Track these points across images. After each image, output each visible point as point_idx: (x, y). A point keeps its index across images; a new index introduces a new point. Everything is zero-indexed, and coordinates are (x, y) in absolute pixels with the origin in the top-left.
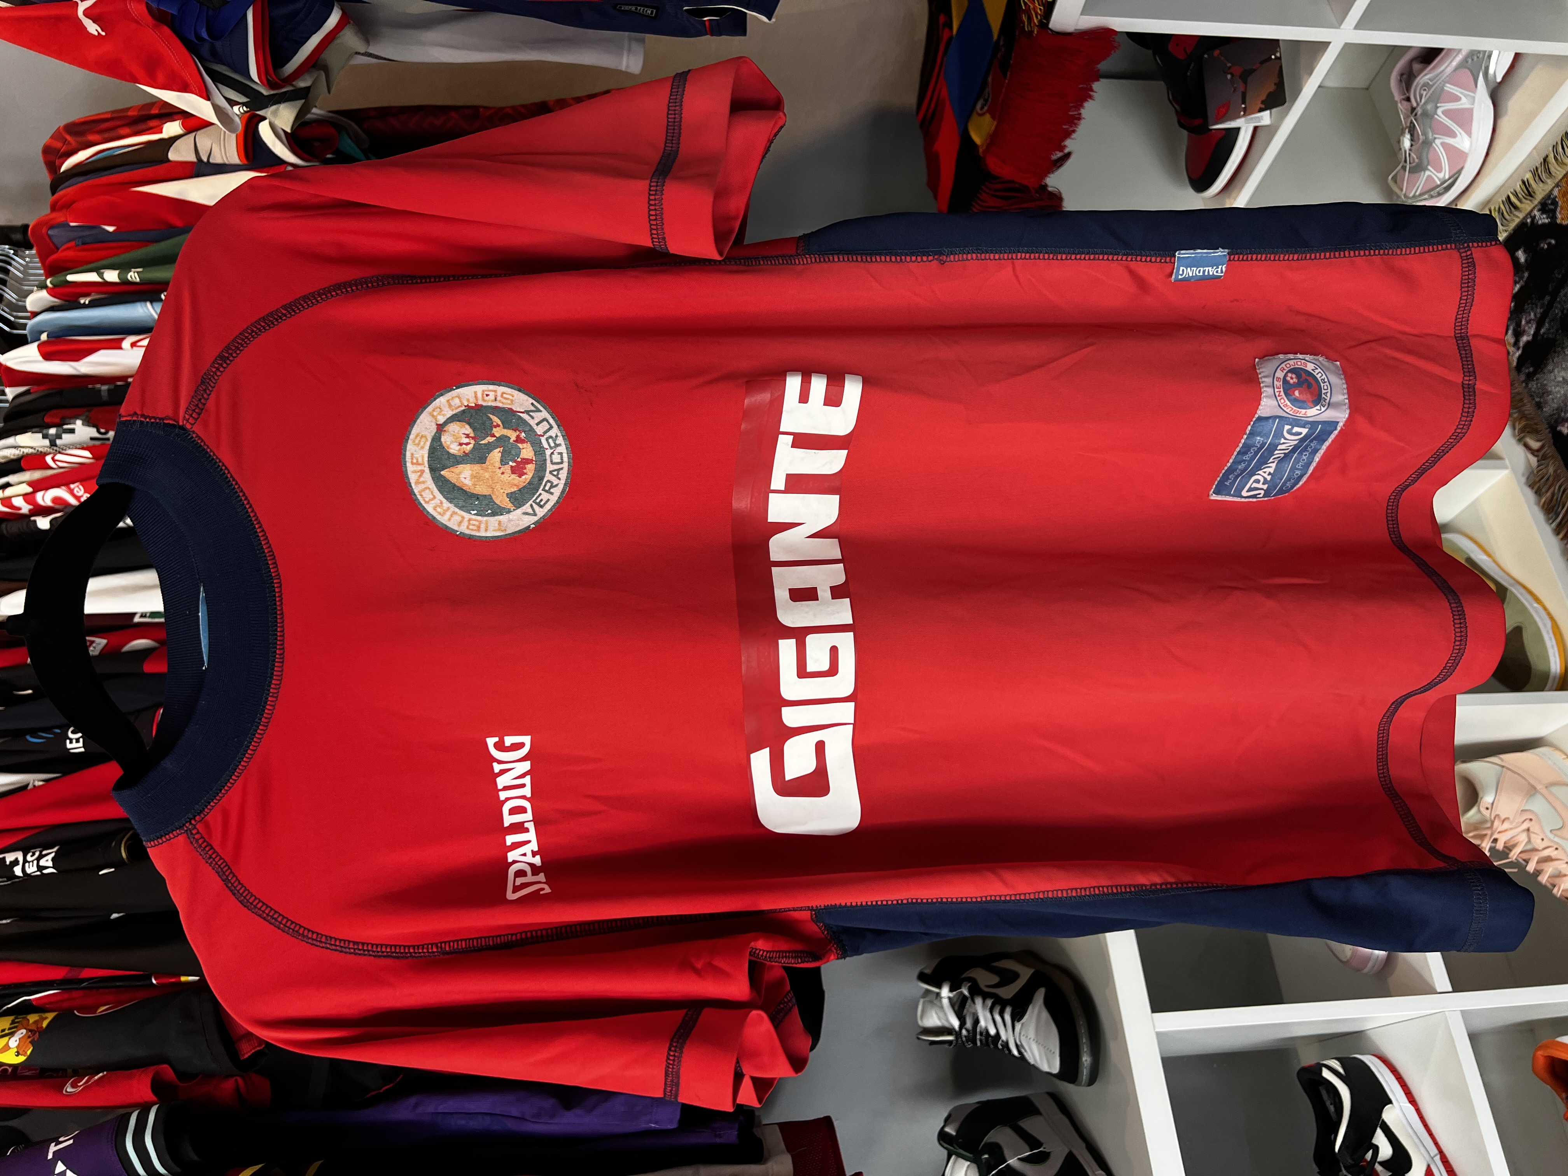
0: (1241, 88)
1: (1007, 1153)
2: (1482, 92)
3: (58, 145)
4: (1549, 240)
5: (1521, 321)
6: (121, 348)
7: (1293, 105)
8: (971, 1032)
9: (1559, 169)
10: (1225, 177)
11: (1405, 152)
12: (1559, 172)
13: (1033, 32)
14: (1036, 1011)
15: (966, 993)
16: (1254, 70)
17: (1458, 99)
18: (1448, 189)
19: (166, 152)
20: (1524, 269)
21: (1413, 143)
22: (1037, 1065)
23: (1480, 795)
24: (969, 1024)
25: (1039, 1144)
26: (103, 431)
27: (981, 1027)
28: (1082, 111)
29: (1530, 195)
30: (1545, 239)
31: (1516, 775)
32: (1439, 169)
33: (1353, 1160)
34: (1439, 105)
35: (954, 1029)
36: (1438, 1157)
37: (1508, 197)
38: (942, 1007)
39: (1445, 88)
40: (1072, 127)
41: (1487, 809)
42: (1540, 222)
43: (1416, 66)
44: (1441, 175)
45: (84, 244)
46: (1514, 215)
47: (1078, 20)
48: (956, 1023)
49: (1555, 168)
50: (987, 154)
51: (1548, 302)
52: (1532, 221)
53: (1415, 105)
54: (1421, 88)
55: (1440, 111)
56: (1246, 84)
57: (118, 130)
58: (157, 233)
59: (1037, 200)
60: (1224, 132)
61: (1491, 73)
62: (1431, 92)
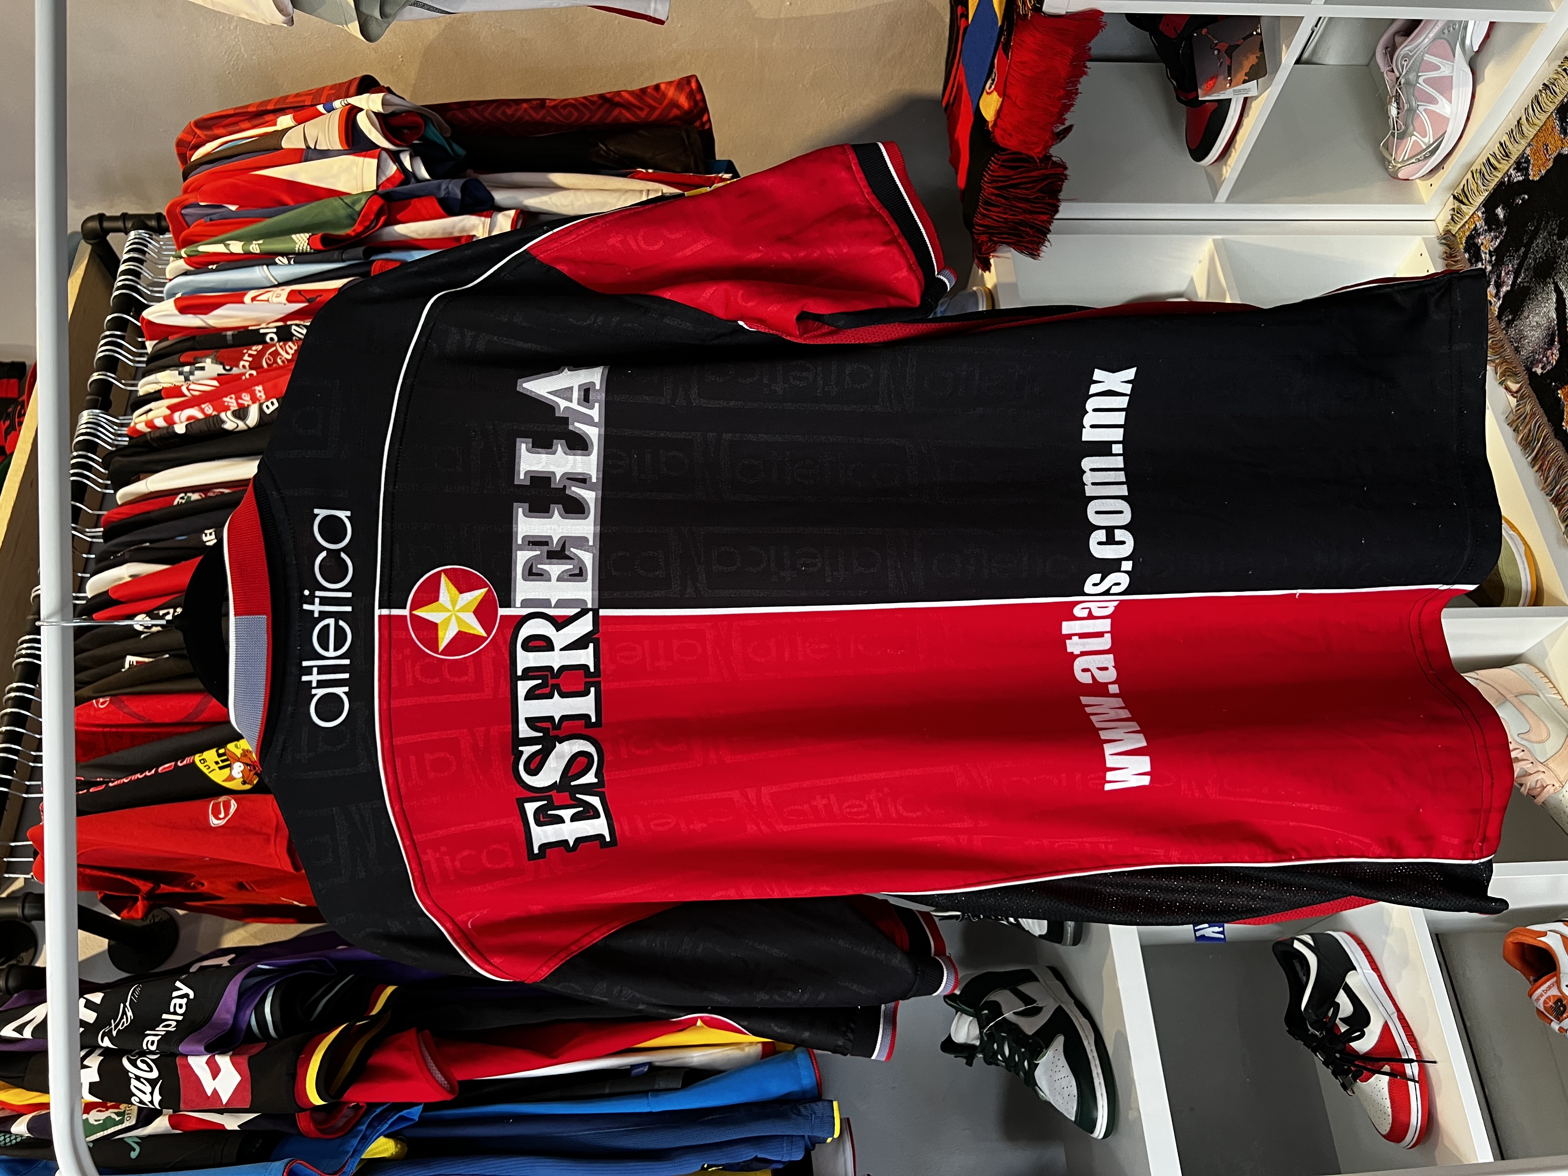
0: (1228, 63)
1: (1003, 1010)
2: (1460, 61)
3: (190, 138)
4: (1523, 196)
5: (1501, 273)
6: (243, 302)
7: (1274, 75)
9: (1531, 129)
10: (1221, 144)
11: (1393, 118)
12: (1531, 132)
13: (1027, 15)
16: (1239, 45)
17: (1437, 68)
18: (1433, 152)
19: (280, 141)
20: (1503, 224)
21: (1399, 111)
25: (1034, 1001)
26: (228, 367)
28: (1079, 86)
29: (1507, 156)
30: (1519, 195)
32: (1424, 135)
33: (1318, 1018)
34: (1419, 74)
36: (1395, 1015)
37: (1488, 159)
39: (1425, 58)
40: (1071, 101)
42: (1515, 180)
43: (1398, 39)
44: (1426, 140)
45: (211, 220)
46: (1493, 175)
49: (1527, 129)
50: (996, 129)
51: (1523, 253)
52: (1509, 180)
53: (1398, 75)
54: (1402, 59)
55: (1421, 80)
56: (1231, 59)
57: (240, 123)
58: (272, 210)
59: (1041, 169)
60: (1216, 105)
61: (1468, 43)
62: (1411, 63)
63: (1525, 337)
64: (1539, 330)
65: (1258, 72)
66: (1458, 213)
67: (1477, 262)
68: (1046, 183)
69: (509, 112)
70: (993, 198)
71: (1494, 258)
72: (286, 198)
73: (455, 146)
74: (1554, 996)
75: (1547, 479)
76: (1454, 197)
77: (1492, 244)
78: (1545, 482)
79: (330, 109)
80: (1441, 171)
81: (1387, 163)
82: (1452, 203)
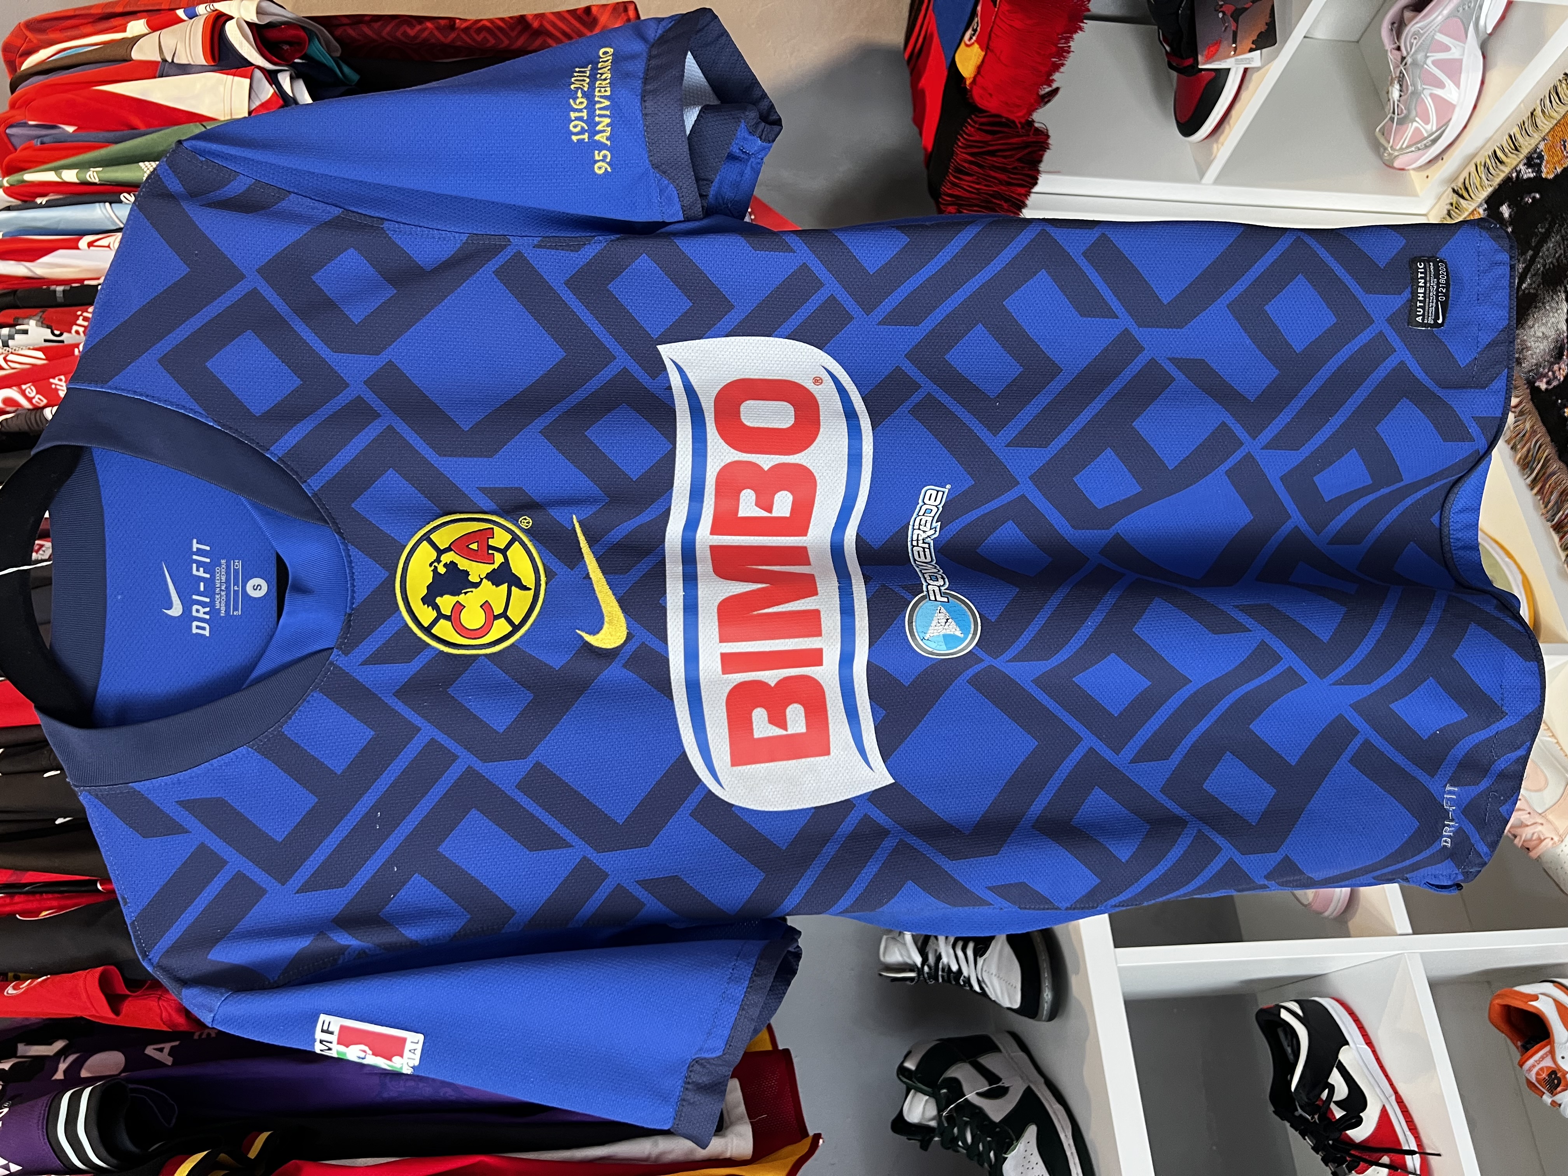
0: (1232, 28)
1: (965, 1088)
2: (1472, 43)
3: (19, 42)
4: (1533, 195)
6: (78, 248)
7: (1282, 48)
8: (933, 968)
9: (1546, 122)
10: (1214, 120)
11: (1394, 103)
12: (1546, 125)
14: (998, 947)
16: (1246, 9)
17: (1447, 49)
18: (1434, 141)
19: (128, 51)
20: (1508, 224)
21: (1402, 94)
22: (998, 1001)
24: (931, 961)
25: (999, 1080)
26: (57, 332)
27: (943, 963)
28: (1071, 44)
29: (1517, 149)
30: (1529, 193)
32: (1427, 122)
33: (1308, 1099)
34: (1428, 54)
35: (916, 965)
36: (1393, 1097)
37: (1495, 151)
38: (905, 944)
39: (1436, 37)
40: (1061, 60)
42: (1525, 177)
43: (1408, 14)
44: (1428, 127)
45: (40, 144)
46: (1499, 170)
48: (918, 960)
49: (1542, 122)
50: (974, 87)
51: (1531, 257)
52: (1518, 176)
53: (1405, 54)
54: (1411, 37)
55: (1430, 61)
56: (1237, 23)
57: (82, 28)
58: (118, 134)
59: (1022, 136)
60: (1213, 74)
61: (1482, 22)
62: (1421, 41)
63: (1528, 348)
64: (1545, 343)
65: (1266, 40)
66: (1456, 208)
68: (1026, 151)
69: (411, 32)
70: (966, 165)
72: (136, 121)
73: (346, 69)
74: (1547, 1067)
75: (1549, 502)
76: (1454, 190)
78: (1546, 507)
79: (192, 16)
80: (1440, 161)
81: (1382, 150)
82: (1448, 195)
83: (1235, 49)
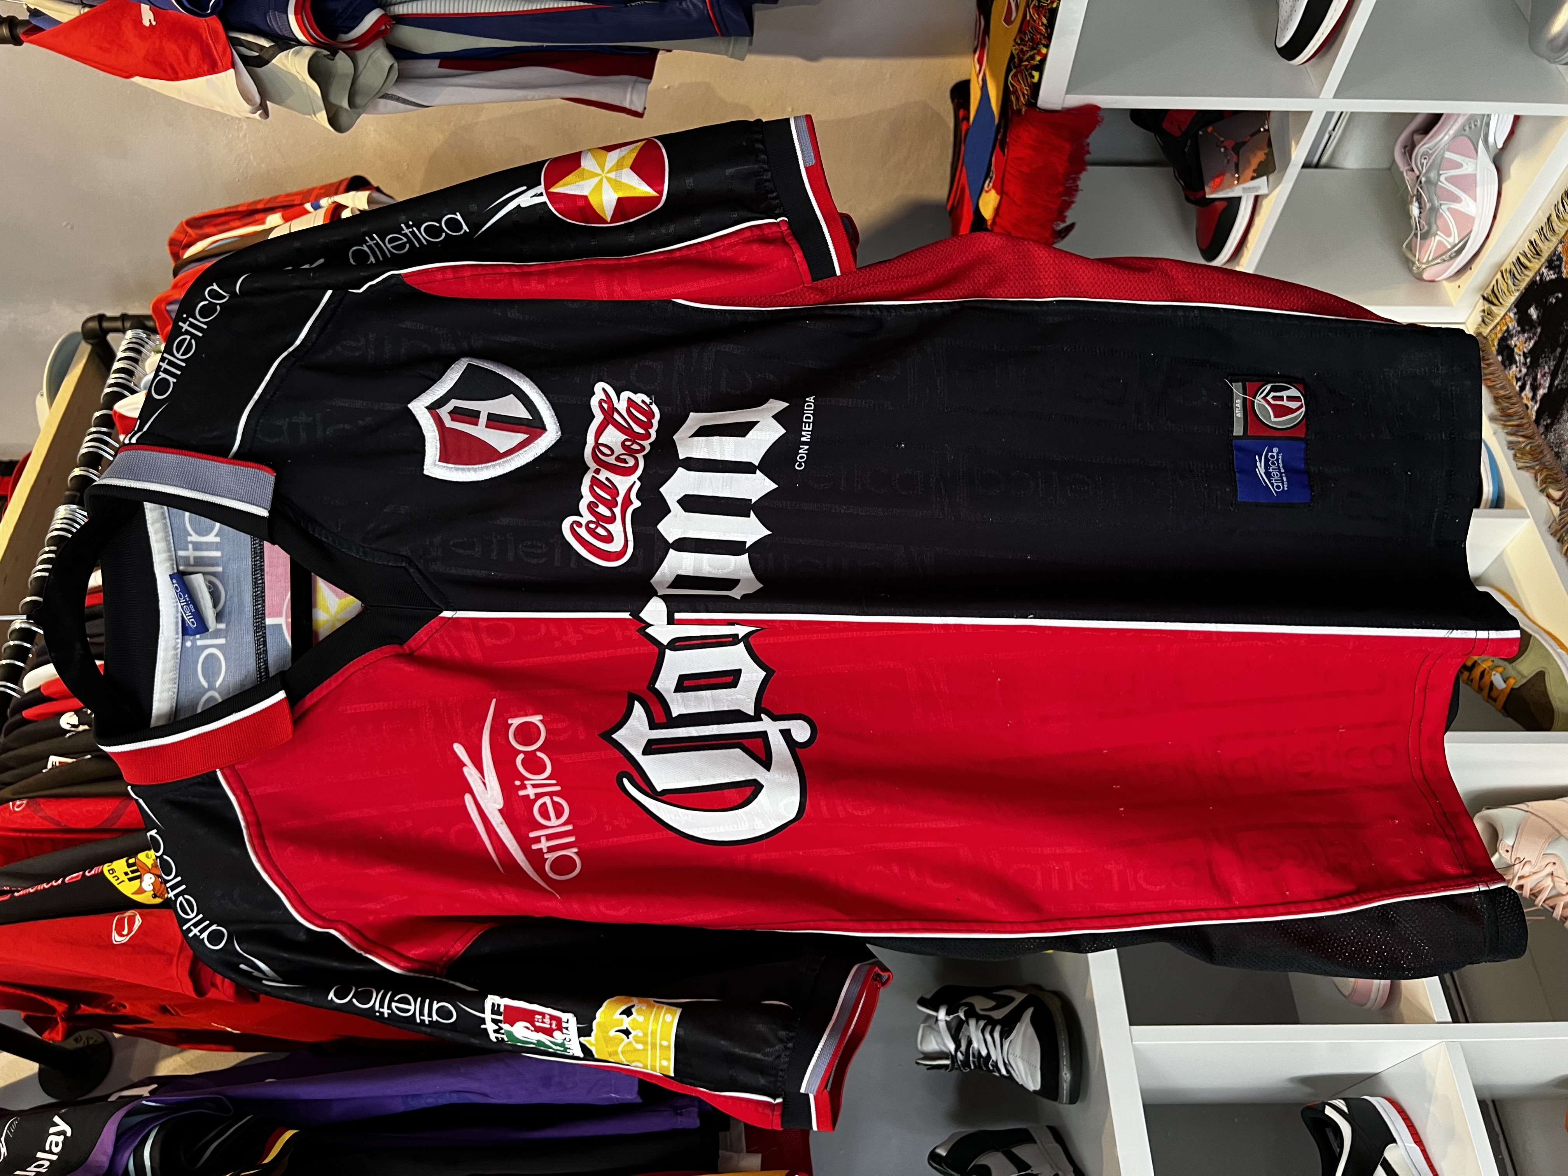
0: (1235, 159)
1: (995, 1174)
2: (1484, 158)
4: (1556, 295)
5: (1537, 375)
7: (1284, 173)
8: (965, 1055)
9: (1562, 226)
10: (1231, 246)
11: (1415, 218)
12: (1561, 228)
13: (1019, 110)
14: (1023, 1029)
15: (963, 1017)
16: (1244, 143)
17: (1459, 166)
18: (1459, 253)
20: (1537, 325)
21: (1421, 210)
23: (1500, 837)
24: (963, 1048)
25: (1029, 1167)
27: (973, 1048)
28: (1079, 183)
29: (1538, 254)
30: (1553, 293)
31: (1540, 820)
32: (1449, 235)
34: (1441, 172)
35: (951, 1053)
37: (1518, 258)
38: (939, 1032)
39: (1446, 156)
40: (1069, 197)
41: (1507, 851)
42: (1548, 279)
43: (1416, 137)
44: (1451, 240)
46: (1525, 275)
47: (1065, 97)
48: (952, 1047)
49: (1559, 227)
50: (995, 226)
51: (1560, 354)
52: (1541, 279)
53: (1418, 173)
54: (1421, 156)
55: (1442, 178)
56: (1238, 157)
57: (229, 223)
60: (1225, 204)
61: (1491, 139)
62: (1431, 160)
63: (1566, 442)
65: (1266, 169)
66: (1488, 314)
67: (1511, 364)
71: (1528, 360)
76: (1484, 298)
77: (1526, 345)
79: (317, 207)
80: (1469, 272)
81: (1411, 264)
82: (1482, 304)
83: (1238, 179)
